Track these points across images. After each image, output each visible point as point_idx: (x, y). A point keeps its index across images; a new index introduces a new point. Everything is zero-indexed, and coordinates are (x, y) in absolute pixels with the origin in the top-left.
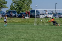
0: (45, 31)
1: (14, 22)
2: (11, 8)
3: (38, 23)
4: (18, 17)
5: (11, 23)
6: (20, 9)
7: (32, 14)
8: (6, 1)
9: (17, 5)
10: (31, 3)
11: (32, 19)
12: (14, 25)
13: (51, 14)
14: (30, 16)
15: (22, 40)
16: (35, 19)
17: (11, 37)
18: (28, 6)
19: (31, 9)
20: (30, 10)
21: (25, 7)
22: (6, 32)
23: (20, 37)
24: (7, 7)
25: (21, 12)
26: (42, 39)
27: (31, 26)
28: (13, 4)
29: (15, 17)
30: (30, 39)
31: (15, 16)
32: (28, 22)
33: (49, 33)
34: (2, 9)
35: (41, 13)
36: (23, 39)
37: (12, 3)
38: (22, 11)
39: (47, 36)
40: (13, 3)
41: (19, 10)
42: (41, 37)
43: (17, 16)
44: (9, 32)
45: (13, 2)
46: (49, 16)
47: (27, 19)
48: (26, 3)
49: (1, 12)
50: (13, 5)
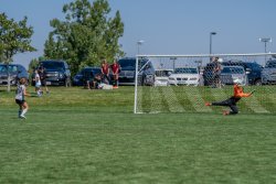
0: (173, 135)
1: (58, 104)
2: (47, 53)
3: (145, 105)
4: (74, 84)
5: (47, 105)
6: (82, 55)
7: (125, 72)
8: (28, 26)
9: (70, 40)
10: (121, 31)
11: (126, 93)
12: (61, 115)
13: (194, 71)
14: (120, 80)
15: (88, 167)
16: (137, 93)
17: (48, 160)
18: (108, 41)
19: (122, 53)
20: (118, 57)
21: (100, 48)
22: (29, 141)
23: (80, 159)
24: (32, 49)
25: (83, 66)
26: (160, 164)
27: (121, 115)
28: (55, 37)
29: (64, 85)
30: (117, 167)
31: (62, 83)
32: (110, 103)
33: (187, 142)
34: (14, 57)
35: (156, 67)
36: (91, 164)
37: (51, 34)
38: (90, 64)
39: (180, 155)
40: (56, 32)
41: (77, 60)
42: (158, 158)
43: (68, 81)
44: (41, 140)
45: (54, 29)
46: (186, 79)
47: (107, 91)
48: (103, 33)
49: (12, 66)
50: (56, 41)
